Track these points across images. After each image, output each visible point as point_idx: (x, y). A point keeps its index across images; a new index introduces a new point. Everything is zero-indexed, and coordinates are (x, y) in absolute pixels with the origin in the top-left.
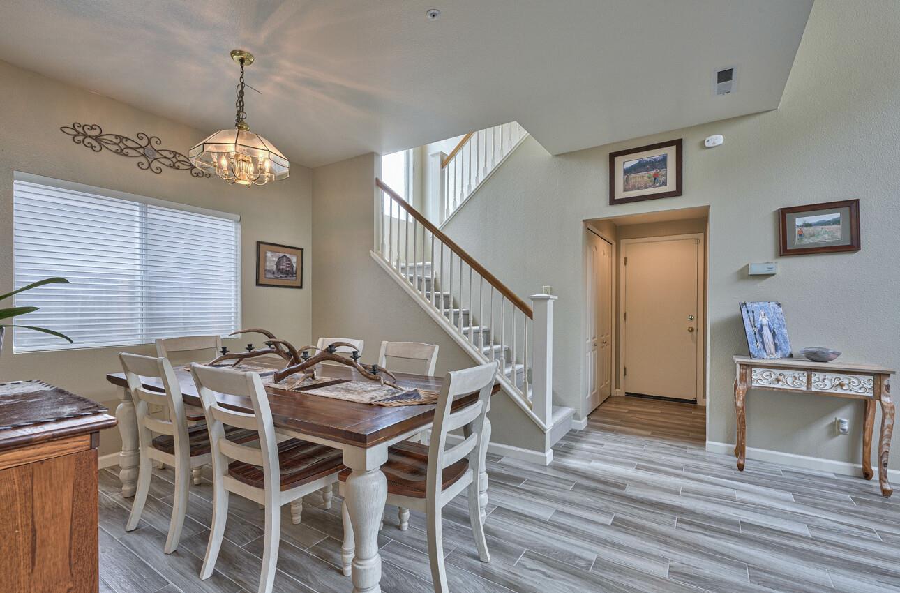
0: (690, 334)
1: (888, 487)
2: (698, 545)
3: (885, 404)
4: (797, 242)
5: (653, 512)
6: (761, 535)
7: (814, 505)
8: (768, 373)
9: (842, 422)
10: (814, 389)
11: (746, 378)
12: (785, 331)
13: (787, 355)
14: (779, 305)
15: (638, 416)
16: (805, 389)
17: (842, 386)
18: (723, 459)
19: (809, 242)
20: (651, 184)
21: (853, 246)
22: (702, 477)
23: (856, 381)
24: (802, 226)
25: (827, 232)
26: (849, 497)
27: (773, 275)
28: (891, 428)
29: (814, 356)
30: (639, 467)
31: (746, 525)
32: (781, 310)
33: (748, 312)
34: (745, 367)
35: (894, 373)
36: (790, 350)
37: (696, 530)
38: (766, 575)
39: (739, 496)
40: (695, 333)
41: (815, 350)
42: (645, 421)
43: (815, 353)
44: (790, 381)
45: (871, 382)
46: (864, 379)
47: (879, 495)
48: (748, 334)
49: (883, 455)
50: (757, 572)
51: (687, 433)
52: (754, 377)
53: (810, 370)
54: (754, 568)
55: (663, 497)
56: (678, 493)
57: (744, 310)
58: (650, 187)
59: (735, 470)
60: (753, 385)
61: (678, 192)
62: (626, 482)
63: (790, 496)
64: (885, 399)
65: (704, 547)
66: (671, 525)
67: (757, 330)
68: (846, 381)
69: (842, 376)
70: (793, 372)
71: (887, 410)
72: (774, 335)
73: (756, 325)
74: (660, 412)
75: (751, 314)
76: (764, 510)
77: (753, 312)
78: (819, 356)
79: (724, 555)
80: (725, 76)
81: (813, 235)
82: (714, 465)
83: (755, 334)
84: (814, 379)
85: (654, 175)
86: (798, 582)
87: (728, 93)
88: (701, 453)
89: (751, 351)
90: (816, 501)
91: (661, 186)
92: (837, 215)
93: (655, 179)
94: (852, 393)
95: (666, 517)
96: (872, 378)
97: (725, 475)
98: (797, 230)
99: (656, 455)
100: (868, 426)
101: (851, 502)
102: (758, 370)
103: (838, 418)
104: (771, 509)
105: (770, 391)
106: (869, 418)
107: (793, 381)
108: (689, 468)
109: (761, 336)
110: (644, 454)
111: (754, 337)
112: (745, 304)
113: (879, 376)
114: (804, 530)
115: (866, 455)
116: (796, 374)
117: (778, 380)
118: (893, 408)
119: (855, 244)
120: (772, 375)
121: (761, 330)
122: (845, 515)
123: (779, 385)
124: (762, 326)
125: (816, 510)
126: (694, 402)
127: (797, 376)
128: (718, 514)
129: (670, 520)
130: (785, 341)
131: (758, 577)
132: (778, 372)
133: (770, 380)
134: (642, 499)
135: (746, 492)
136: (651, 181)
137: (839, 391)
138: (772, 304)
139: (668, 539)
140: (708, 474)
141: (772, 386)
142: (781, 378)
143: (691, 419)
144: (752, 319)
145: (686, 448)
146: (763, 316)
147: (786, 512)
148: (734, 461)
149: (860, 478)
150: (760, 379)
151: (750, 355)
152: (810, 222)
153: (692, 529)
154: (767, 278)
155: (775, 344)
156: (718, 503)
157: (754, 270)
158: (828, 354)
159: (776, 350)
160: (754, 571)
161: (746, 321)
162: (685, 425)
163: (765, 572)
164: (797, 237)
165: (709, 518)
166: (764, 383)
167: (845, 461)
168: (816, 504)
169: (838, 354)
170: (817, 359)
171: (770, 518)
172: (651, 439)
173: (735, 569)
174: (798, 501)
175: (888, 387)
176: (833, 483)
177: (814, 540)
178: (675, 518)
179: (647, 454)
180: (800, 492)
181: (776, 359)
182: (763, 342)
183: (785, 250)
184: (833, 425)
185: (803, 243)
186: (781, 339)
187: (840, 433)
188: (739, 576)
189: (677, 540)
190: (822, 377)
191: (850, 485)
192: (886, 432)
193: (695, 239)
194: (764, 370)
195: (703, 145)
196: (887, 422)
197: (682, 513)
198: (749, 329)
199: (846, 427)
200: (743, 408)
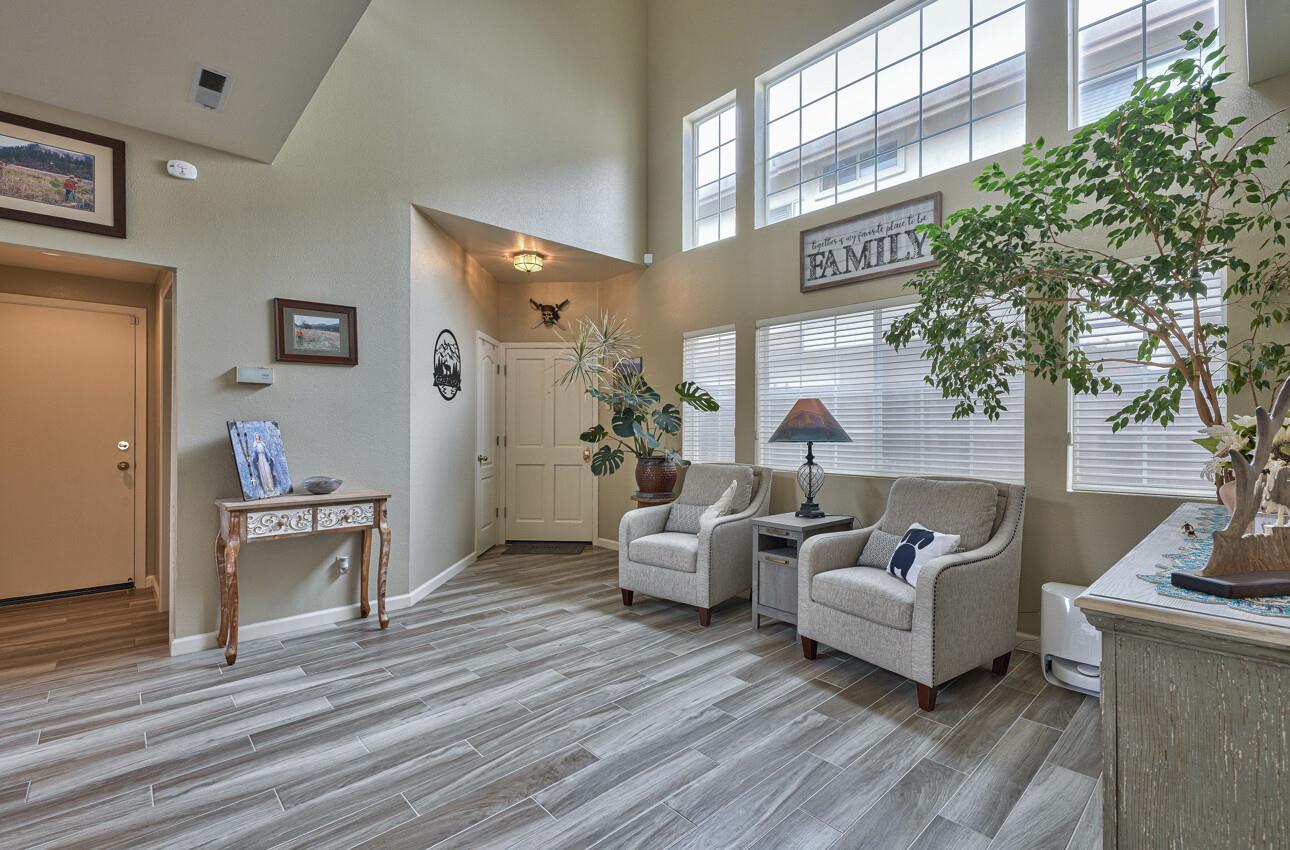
0: (122, 473)
1: (385, 618)
2: (202, 807)
3: (383, 531)
4: (296, 346)
5: (104, 803)
6: (280, 739)
7: (327, 669)
8: (268, 517)
9: (343, 560)
10: (320, 528)
11: (239, 528)
12: (284, 459)
13: (287, 490)
14: (276, 425)
15: (15, 642)
16: (309, 529)
17: (346, 518)
18: (201, 659)
19: (308, 347)
20: (57, 197)
21: (351, 360)
22: (176, 699)
23: (358, 510)
24: (301, 327)
25: (327, 339)
26: (354, 644)
27: (269, 385)
28: (388, 554)
29: (317, 488)
30: (46, 738)
31: (258, 737)
32: (279, 431)
33: (238, 435)
34: (237, 513)
35: (390, 496)
36: (290, 483)
37: (189, 787)
38: (301, 786)
39: (239, 700)
40: (130, 471)
41: (317, 480)
42: (36, 647)
43: (318, 485)
44: (293, 523)
45: (372, 510)
46: (366, 507)
47: (378, 630)
48: (239, 466)
49: (381, 584)
50: (289, 790)
51: (131, 639)
52: (250, 526)
53: (314, 506)
54: (285, 788)
55: (114, 766)
56: (141, 746)
57: (233, 433)
58: (56, 203)
59: (222, 666)
60: (249, 537)
61: (118, 229)
62: (23, 779)
63: (299, 671)
64: (383, 526)
65: (210, 804)
66: (145, 803)
67: (251, 460)
68: (350, 513)
69: (347, 508)
70: (297, 510)
71: (385, 537)
72: (272, 465)
73: (250, 452)
74: (64, 620)
75: (243, 438)
76: (274, 704)
77: (245, 435)
78: (322, 487)
79: (242, 796)
80: (212, 81)
81: (313, 340)
82: (189, 673)
83: (249, 466)
84: (320, 515)
85: (66, 185)
86: (336, 770)
87: (212, 108)
88: (165, 663)
89: (244, 490)
90: (328, 663)
91: (81, 208)
92: (335, 321)
93: (68, 192)
94: (357, 525)
95: (131, 795)
96: (372, 504)
97: (213, 680)
98: (296, 330)
99: (79, 700)
100: (365, 559)
101: (358, 648)
102: (255, 516)
103: (339, 557)
104: (283, 698)
105: (270, 541)
106: (366, 550)
107: (297, 523)
108: (149, 696)
109: (257, 467)
110: (50, 708)
111: (248, 471)
112: (235, 424)
113: (378, 501)
114: (323, 705)
115: (364, 591)
116: (301, 512)
117: (280, 525)
118: (389, 533)
119: (353, 356)
120: (274, 519)
121: (256, 459)
122: (353, 666)
123: (281, 532)
124: (257, 454)
125: (329, 674)
126: (130, 585)
127: (302, 515)
128: (216, 744)
129: (140, 798)
130: (284, 473)
131: (292, 797)
132: (279, 513)
133: (270, 525)
134: (72, 791)
135: (248, 691)
136: (59, 193)
137: (345, 525)
138: (269, 424)
139: (145, 830)
140: (185, 691)
141: (273, 533)
142: (284, 521)
143: (129, 616)
144: (244, 445)
145: (135, 665)
146: (257, 441)
147: (300, 693)
148: (220, 654)
149: (359, 618)
150: (258, 527)
151: (242, 496)
152: (310, 324)
153: (184, 789)
154: (260, 388)
155: (274, 477)
156: (214, 727)
157: (244, 376)
158: (331, 483)
159: (275, 485)
160: (286, 792)
161: (238, 449)
162: (123, 629)
163: (298, 784)
164: (296, 339)
165: (203, 756)
166: (263, 532)
167: (345, 605)
168: (328, 667)
169: (339, 483)
170: (320, 490)
171: (285, 710)
172: (61, 675)
173: (263, 805)
174: (310, 672)
175: (385, 512)
176: (337, 634)
177: (338, 710)
178: (148, 789)
179: (59, 706)
180: (307, 661)
181: (274, 496)
182: (259, 477)
183: (282, 354)
184: (333, 566)
185: (302, 348)
186: (280, 469)
187: (341, 573)
188: (269, 811)
189: (161, 822)
190: (327, 512)
191: (352, 630)
192: (384, 560)
193: (131, 316)
194: (262, 513)
195: (162, 168)
196: (385, 550)
197: (159, 774)
198: (240, 459)
199: (346, 565)
200: (235, 574)
